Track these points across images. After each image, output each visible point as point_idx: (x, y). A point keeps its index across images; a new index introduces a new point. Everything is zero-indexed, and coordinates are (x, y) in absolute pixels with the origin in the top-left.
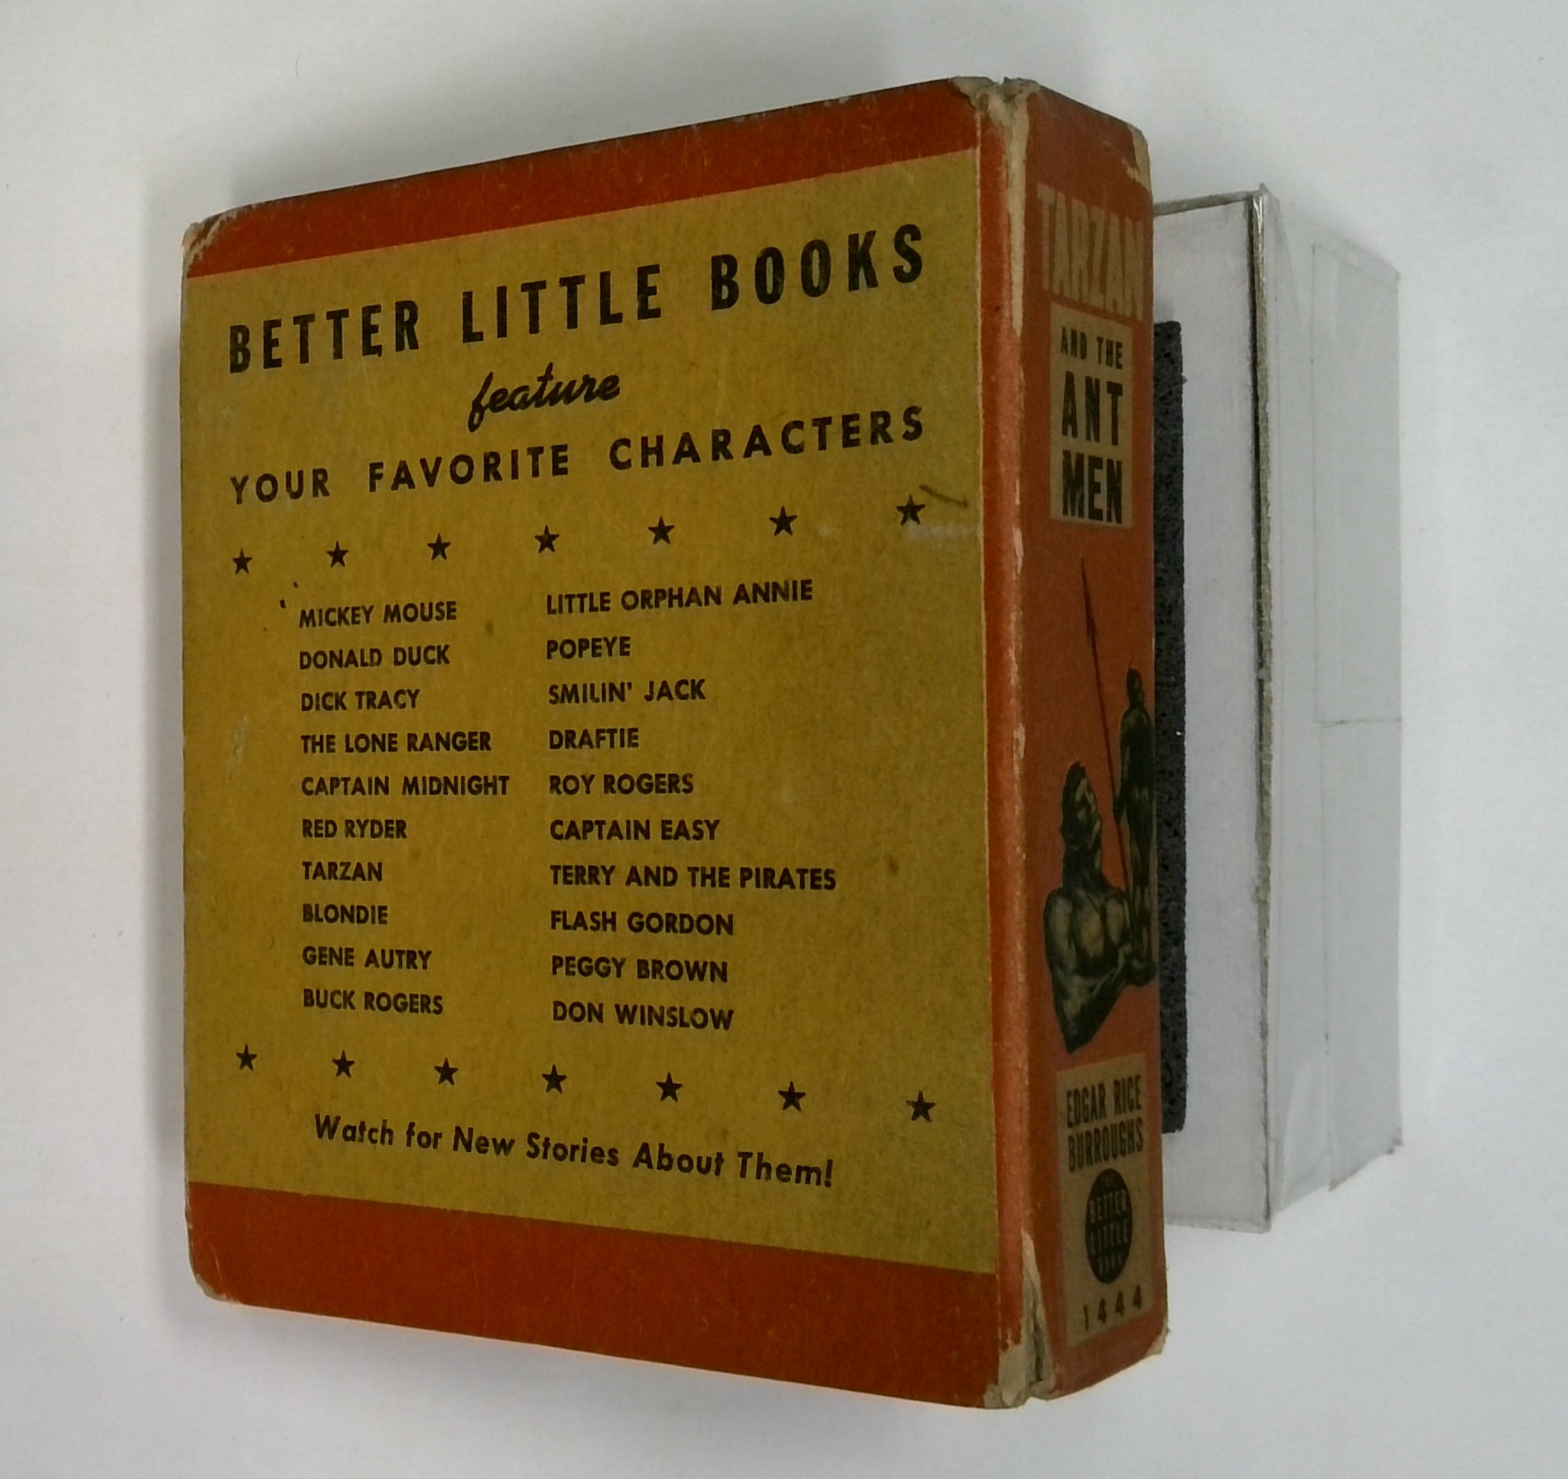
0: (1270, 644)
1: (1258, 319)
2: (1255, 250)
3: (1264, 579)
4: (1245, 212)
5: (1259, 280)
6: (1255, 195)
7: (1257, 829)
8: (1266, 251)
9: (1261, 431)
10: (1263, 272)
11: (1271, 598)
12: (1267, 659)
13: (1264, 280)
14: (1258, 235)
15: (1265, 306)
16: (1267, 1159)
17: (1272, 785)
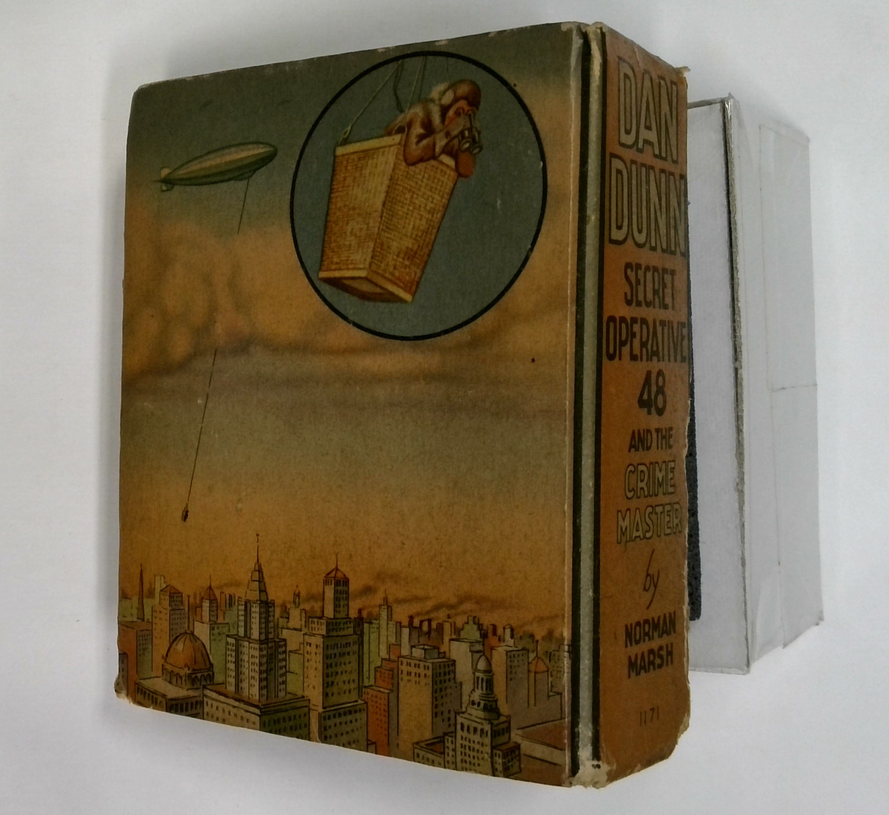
0: (741, 348)
1: (730, 169)
2: (727, 130)
3: (736, 312)
4: (720, 110)
5: (730, 147)
6: (726, 99)
7: (736, 451)
8: (734, 131)
9: (733, 230)
10: (732, 142)
11: (741, 323)
12: (739, 356)
14: (728, 121)
15: (733, 161)
16: (747, 634)
17: (744, 425)
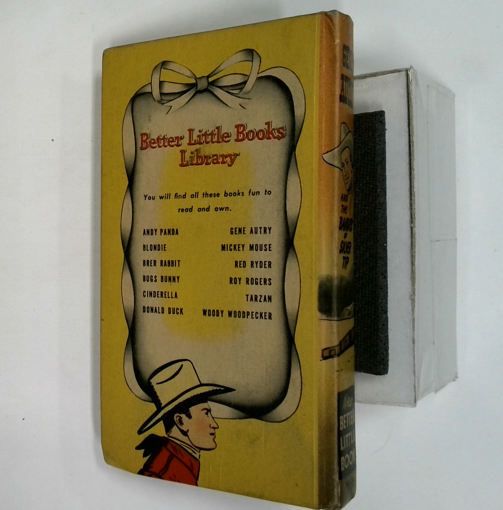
0: (415, 215)
1: (410, 110)
2: (409, 87)
3: (412, 194)
4: (405, 75)
5: (410, 97)
6: (409, 69)
7: (411, 276)
8: (413, 87)
9: (411, 146)
10: (412, 94)
11: (415, 201)
12: (414, 221)
13: (412, 97)
14: (410, 82)
15: (413, 105)
16: (415, 383)
17: (416, 261)
